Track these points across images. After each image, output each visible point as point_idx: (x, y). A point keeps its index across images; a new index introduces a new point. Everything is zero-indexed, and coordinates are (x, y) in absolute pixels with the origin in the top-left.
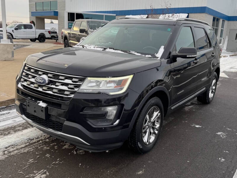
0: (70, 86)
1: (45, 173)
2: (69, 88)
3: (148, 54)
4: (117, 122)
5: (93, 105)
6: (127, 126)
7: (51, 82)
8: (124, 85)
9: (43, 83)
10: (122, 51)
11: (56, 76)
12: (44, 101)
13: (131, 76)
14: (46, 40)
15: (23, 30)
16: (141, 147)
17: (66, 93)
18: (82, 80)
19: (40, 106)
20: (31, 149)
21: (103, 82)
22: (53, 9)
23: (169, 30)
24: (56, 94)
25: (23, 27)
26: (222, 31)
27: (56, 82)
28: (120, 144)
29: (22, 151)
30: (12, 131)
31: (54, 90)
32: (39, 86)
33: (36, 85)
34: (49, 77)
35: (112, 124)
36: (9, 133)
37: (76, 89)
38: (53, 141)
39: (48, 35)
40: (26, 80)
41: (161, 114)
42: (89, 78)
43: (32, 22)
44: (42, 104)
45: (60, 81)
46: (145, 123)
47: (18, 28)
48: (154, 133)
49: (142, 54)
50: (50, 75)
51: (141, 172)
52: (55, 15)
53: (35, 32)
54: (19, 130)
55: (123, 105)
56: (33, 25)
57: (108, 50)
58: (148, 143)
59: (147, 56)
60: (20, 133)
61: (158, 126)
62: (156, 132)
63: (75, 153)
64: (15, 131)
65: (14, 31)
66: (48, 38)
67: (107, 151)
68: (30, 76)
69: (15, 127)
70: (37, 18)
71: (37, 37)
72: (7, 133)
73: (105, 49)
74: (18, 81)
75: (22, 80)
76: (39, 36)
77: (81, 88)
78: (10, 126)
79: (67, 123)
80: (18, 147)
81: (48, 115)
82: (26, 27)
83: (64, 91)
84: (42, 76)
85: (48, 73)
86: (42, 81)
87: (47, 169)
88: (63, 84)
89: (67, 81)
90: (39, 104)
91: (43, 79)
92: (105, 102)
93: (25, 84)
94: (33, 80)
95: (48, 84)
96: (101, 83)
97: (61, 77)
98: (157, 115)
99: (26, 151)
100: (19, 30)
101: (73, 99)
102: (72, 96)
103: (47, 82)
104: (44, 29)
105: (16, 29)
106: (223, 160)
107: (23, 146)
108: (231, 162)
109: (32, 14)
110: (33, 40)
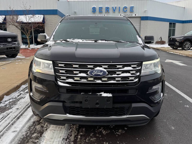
0: (131, 72)
4: (162, 94)
9: (103, 74)
17: (130, 79)
24: (121, 82)
31: (117, 79)
32: (94, 79)
33: (91, 79)
34: (105, 69)
35: (161, 97)
37: (138, 74)
42: (144, 63)
44: (107, 95)
45: (119, 69)
50: (104, 66)
57: (100, 42)
63: (119, 133)
68: (76, 72)
79: (136, 105)
86: (101, 73)
89: (126, 68)
93: (71, 80)
94: (82, 75)
95: (108, 74)
102: (136, 80)
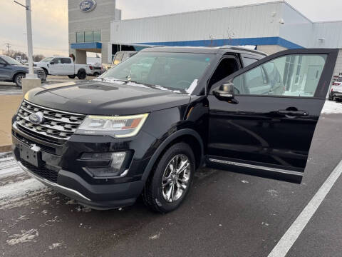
0: (67, 126)
1: (34, 233)
2: (66, 128)
3: (177, 90)
4: (126, 172)
5: (92, 151)
6: (139, 179)
7: (46, 121)
8: (136, 125)
9: (37, 122)
10: (145, 85)
11: (52, 114)
12: (37, 145)
13: (146, 115)
14: (87, 77)
15: (60, 64)
16: (160, 205)
17: (62, 134)
18: (81, 118)
19: (32, 151)
20: (26, 203)
21: (107, 122)
22: (96, 41)
23: (208, 59)
24: (50, 136)
25: (59, 61)
26: (299, 67)
27: (52, 121)
28: (131, 201)
29: (16, 205)
30: (11, 181)
31: (49, 131)
32: (34, 125)
33: (30, 125)
34: (45, 115)
35: (119, 175)
36: (7, 183)
37: (74, 130)
38: (56, 195)
39: (88, 71)
40: (21, 119)
41: (191, 165)
42: (90, 117)
43: (72, 56)
44: (35, 148)
45: (56, 119)
46: (167, 176)
47: (54, 62)
48: (182, 188)
49: (168, 88)
50: (45, 112)
51: (155, 237)
52: (98, 48)
53: (74, 67)
54: (20, 180)
55: (133, 152)
56: (72, 59)
57: (129, 84)
58: (171, 200)
59: (175, 91)
60: (20, 183)
61: (186, 178)
62: (185, 187)
63: (79, 210)
64: (15, 182)
65: (50, 65)
66: (90, 75)
67: (120, 209)
68: (25, 114)
69: (16, 176)
70: (78, 51)
71: (76, 73)
72: (4, 183)
73: (126, 82)
74: (14, 120)
75: (18, 118)
76: (79, 71)
77: (80, 128)
78: (11, 174)
79: (62, 173)
80: (12, 200)
81: (42, 163)
82: (63, 61)
83: (60, 131)
84: (36, 113)
85: (44, 110)
86: (35, 120)
87: (39, 228)
88: (60, 124)
89: (64, 120)
90: (32, 148)
91: (38, 117)
92: (113, 147)
93: (20, 123)
94: (27, 118)
95: (43, 123)
96: (104, 122)
97: (57, 115)
98: (186, 165)
99: (19, 205)
100: (55, 65)
101: (69, 143)
102: (68, 138)
103: (41, 120)
104: (85, 63)
105: (51, 63)
106: (267, 225)
107: (18, 199)
108: (277, 227)
109: (72, 46)
110: (72, 77)
